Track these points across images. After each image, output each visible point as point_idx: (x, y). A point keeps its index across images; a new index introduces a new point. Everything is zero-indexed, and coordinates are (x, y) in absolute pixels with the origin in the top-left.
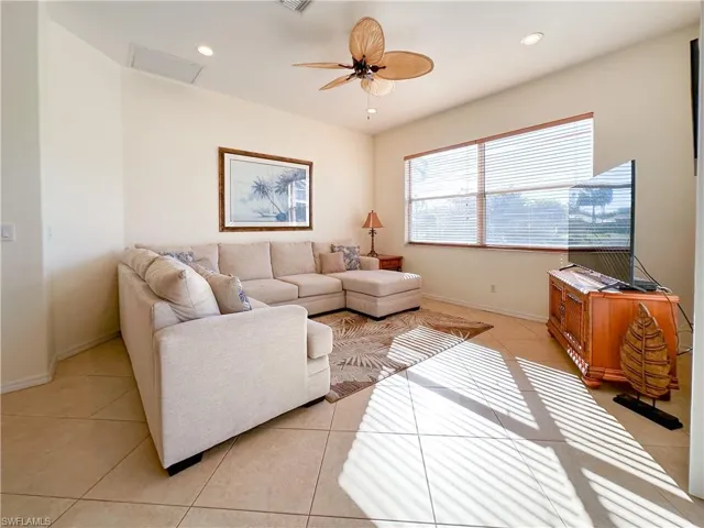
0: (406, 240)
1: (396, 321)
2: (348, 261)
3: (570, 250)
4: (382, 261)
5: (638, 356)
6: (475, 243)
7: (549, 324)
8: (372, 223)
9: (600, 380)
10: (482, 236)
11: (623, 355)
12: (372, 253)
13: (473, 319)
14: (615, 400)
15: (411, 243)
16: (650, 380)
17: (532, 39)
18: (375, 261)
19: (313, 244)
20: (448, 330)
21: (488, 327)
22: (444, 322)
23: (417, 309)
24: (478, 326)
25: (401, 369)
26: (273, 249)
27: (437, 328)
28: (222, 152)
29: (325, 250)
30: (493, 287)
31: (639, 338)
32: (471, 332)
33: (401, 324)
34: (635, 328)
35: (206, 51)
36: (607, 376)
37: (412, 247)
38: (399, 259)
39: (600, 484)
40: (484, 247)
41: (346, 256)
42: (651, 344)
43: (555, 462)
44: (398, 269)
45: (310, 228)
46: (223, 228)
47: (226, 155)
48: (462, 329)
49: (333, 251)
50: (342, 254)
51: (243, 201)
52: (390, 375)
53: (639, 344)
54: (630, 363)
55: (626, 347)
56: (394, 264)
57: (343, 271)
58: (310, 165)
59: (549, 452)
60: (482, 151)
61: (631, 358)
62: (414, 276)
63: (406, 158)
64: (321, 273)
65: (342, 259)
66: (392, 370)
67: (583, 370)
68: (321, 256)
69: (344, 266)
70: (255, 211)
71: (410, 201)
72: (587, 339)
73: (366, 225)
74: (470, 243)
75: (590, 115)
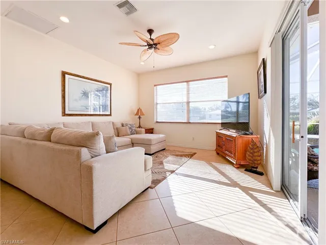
0: (155, 121)
1: (159, 154)
2: (131, 130)
3: (222, 123)
4: (146, 130)
5: (252, 155)
6: (186, 121)
7: (216, 150)
8: (139, 113)
9: (240, 165)
10: (188, 118)
11: (247, 155)
12: (140, 127)
13: (188, 151)
14: (245, 170)
15: (157, 122)
16: (256, 162)
17: (212, 47)
18: (143, 130)
19: (113, 123)
20: (181, 156)
21: (195, 154)
22: (177, 153)
23: (164, 149)
24: (192, 153)
25: (172, 172)
26: (93, 124)
27: (177, 156)
28: (64, 74)
29: (119, 126)
30: (193, 138)
31: (252, 149)
32: (191, 156)
33: (162, 156)
34: (251, 146)
35: (65, 19)
36: (242, 163)
37: (158, 124)
38: (152, 129)
39: (255, 194)
40: (190, 123)
41: (130, 128)
42: (255, 150)
43: (241, 191)
44: (152, 133)
45: (110, 115)
46: (64, 114)
47: (67, 76)
48: (186, 155)
49: (123, 126)
50: (128, 127)
51: (76, 100)
52: (170, 175)
53: (252, 151)
54: (249, 158)
55: (248, 153)
56: (150, 131)
57: (129, 135)
58: (111, 85)
59: (237, 189)
60: (188, 85)
61: (249, 156)
62: (163, 135)
63: (155, 86)
64: (118, 136)
65: (128, 129)
66: (170, 173)
67: (235, 163)
68: (117, 128)
69: (129, 133)
70: (82, 106)
71: (157, 104)
72: (236, 152)
73: (137, 114)
74: (183, 121)
75: (226, 76)
